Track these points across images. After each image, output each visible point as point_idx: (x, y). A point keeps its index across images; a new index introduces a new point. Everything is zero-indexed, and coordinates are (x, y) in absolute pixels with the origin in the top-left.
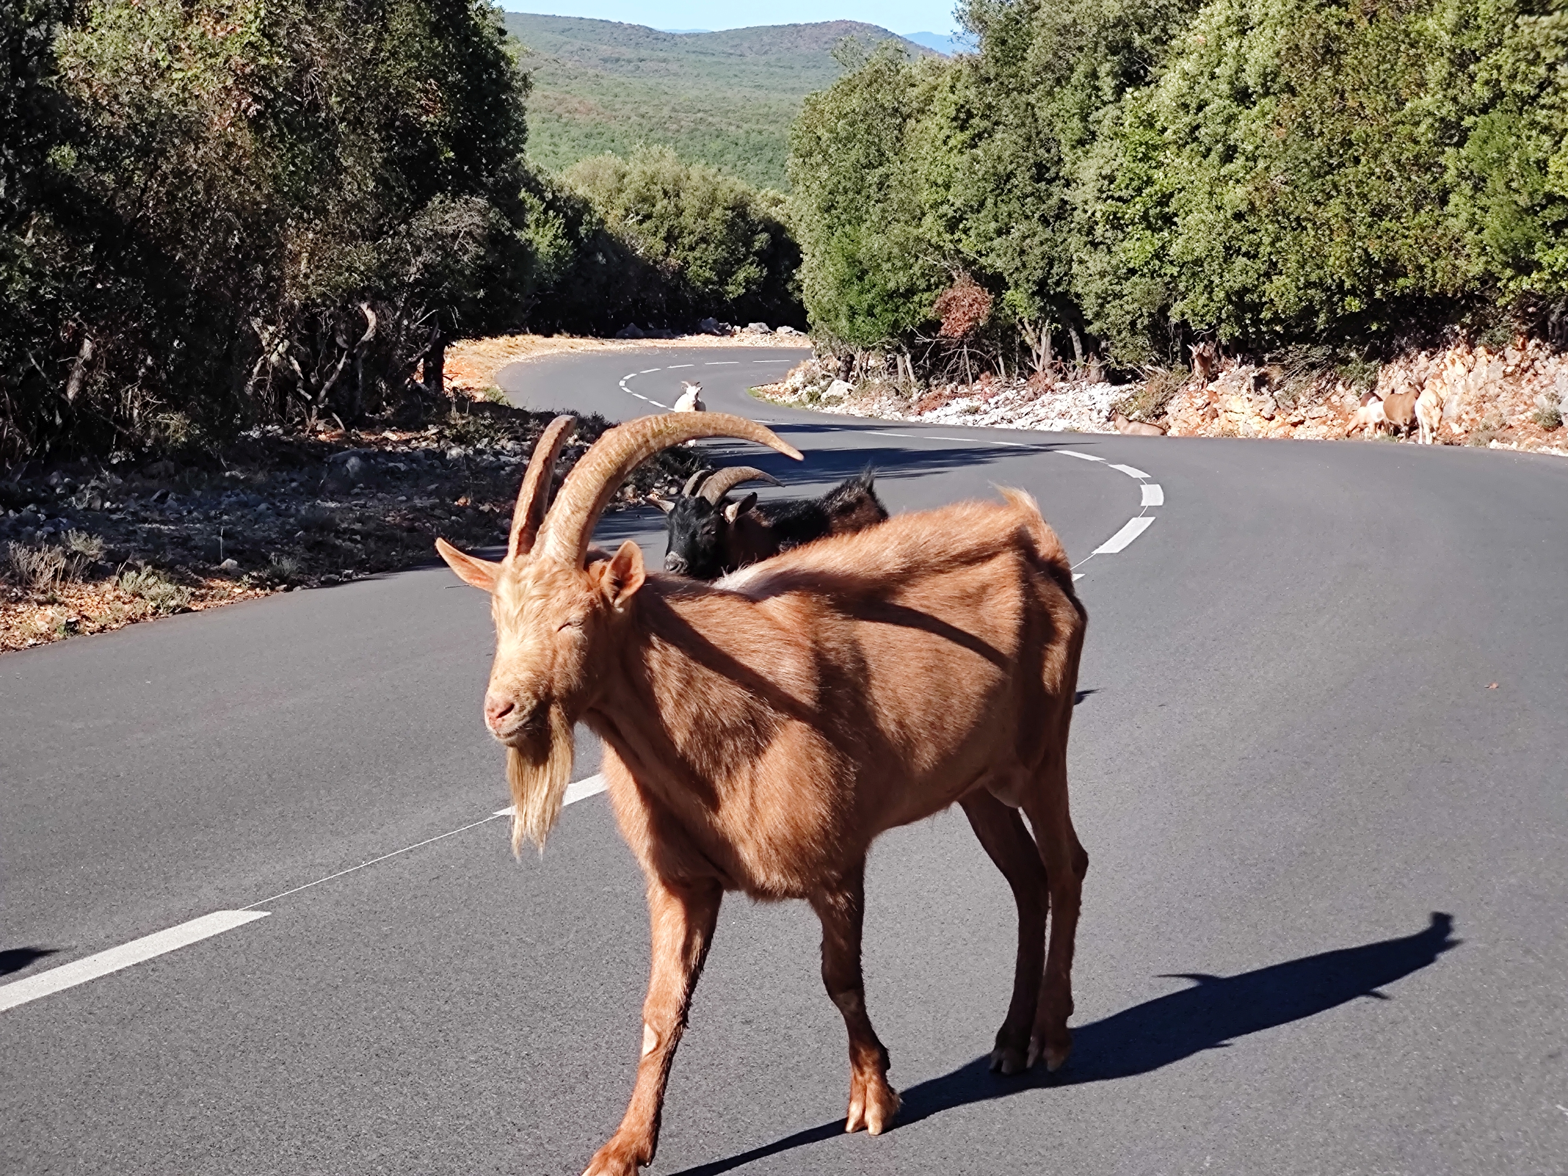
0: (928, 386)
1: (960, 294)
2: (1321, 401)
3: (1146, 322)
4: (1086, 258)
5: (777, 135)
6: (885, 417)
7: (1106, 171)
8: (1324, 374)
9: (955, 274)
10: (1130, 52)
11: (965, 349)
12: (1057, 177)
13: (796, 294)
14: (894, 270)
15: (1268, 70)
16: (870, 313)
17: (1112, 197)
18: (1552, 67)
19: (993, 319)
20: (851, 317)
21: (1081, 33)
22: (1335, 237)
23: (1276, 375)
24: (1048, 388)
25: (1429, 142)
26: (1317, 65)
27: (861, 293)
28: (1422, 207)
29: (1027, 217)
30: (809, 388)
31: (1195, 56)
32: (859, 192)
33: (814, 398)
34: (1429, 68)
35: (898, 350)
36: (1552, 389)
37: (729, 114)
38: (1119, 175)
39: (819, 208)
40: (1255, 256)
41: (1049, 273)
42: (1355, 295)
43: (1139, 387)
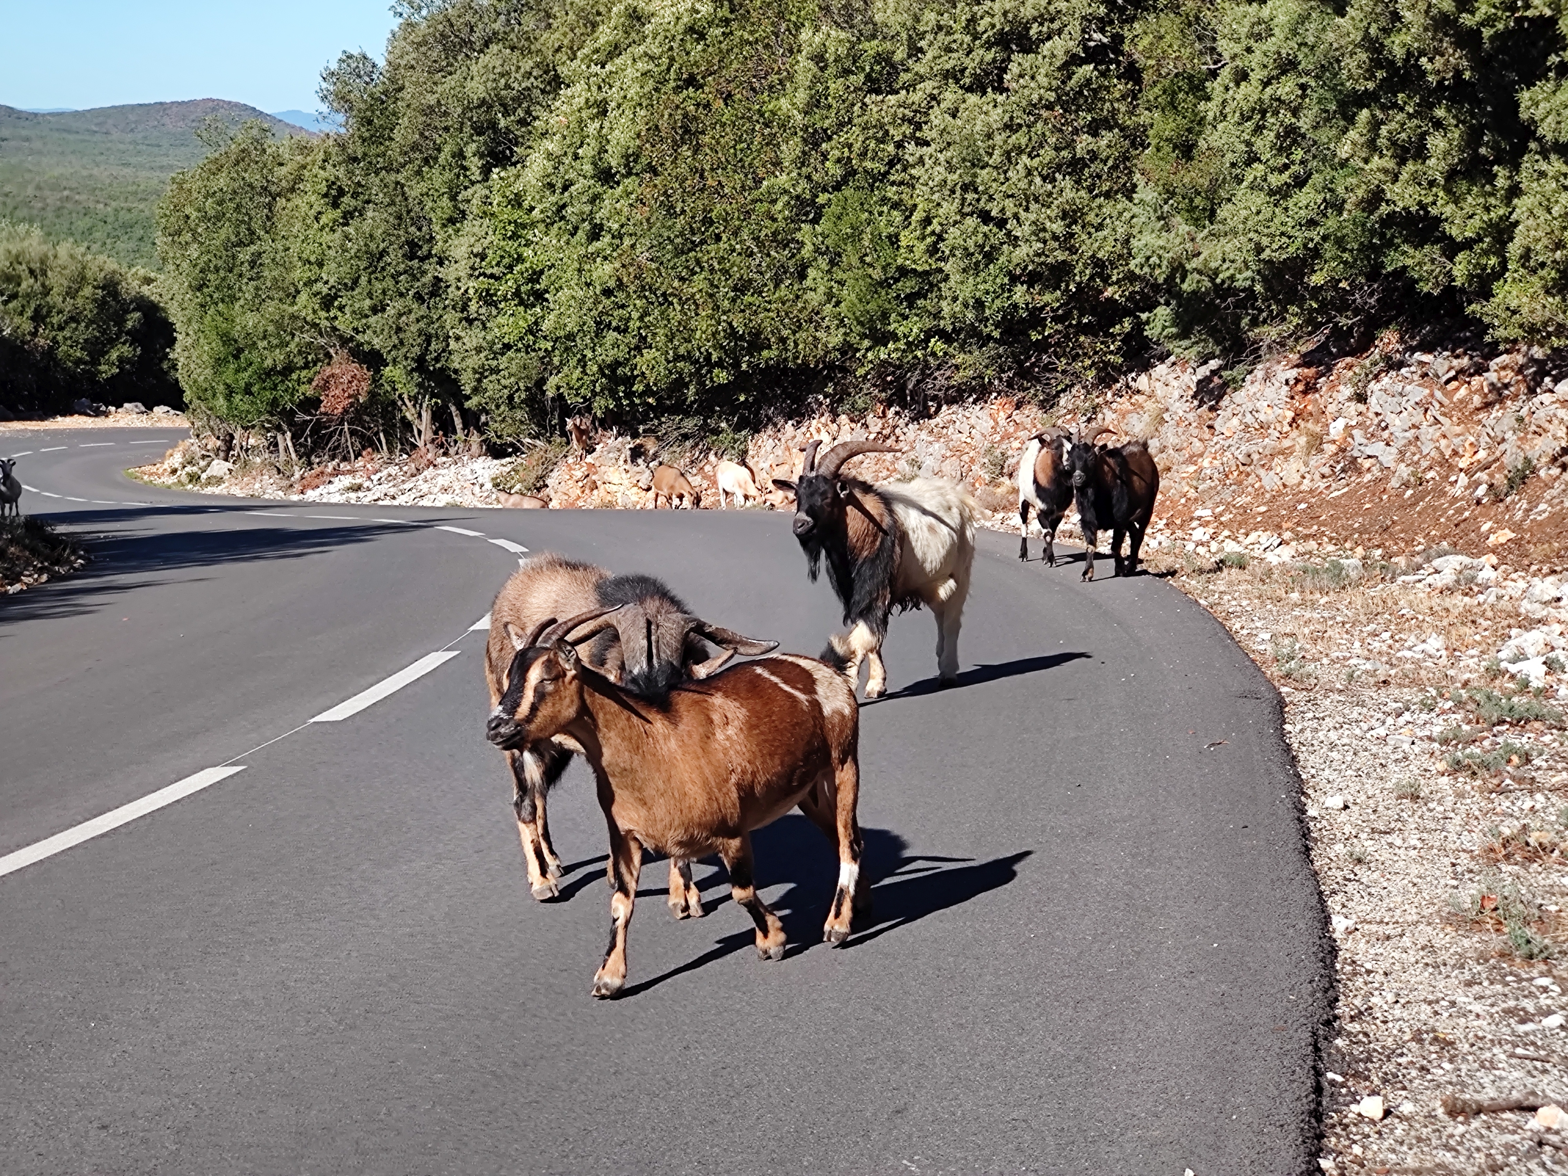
0: (310, 464)
1: (338, 371)
2: (695, 471)
3: (523, 396)
4: (463, 334)
5: (147, 213)
6: (266, 496)
7: (477, 249)
8: (697, 445)
9: (332, 351)
10: (495, 133)
11: (346, 426)
12: (429, 255)
13: (172, 372)
14: (271, 348)
15: (630, 151)
16: (248, 391)
17: (484, 275)
18: (899, 145)
19: (372, 395)
20: (229, 397)
21: (446, 114)
22: (700, 311)
23: (651, 446)
24: (431, 464)
25: (785, 219)
26: (676, 146)
27: (237, 371)
28: (782, 281)
29: (401, 295)
30: (189, 469)
31: (558, 137)
32: (231, 271)
33: (194, 478)
34: (784, 147)
35: (279, 428)
36: (912, 455)
37: (97, 192)
38: (490, 252)
39: (190, 286)
40: (625, 331)
41: (427, 349)
42: (723, 368)
43: (519, 460)
